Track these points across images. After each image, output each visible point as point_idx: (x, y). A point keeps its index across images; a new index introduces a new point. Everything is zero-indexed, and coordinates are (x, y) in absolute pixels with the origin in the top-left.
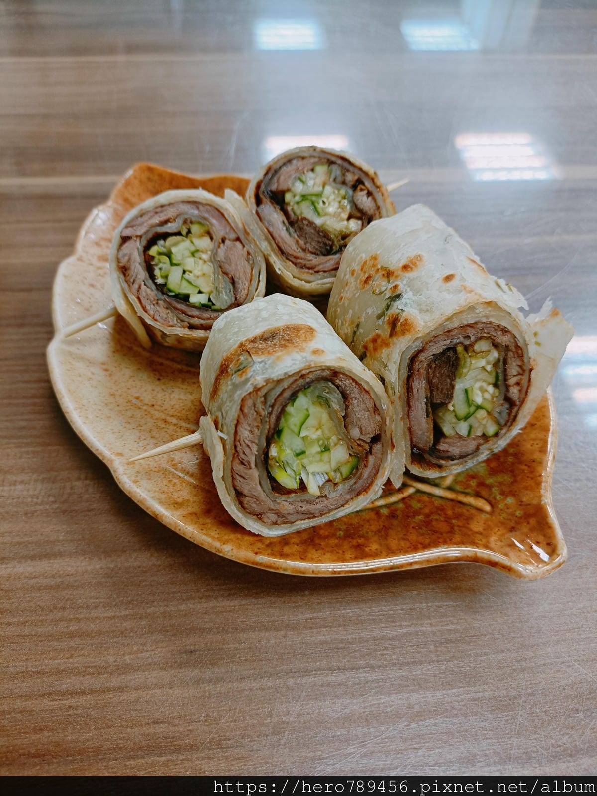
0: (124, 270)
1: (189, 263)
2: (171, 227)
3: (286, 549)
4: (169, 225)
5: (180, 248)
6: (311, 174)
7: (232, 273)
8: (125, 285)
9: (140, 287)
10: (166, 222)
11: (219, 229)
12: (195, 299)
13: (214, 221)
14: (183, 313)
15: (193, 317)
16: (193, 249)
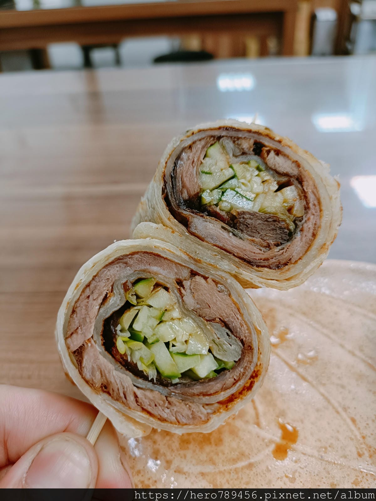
0: (105, 389)
1: (165, 332)
7: (218, 316)
8: (119, 405)
10: (105, 300)
11: (166, 274)
13: (154, 269)
16: (157, 313)
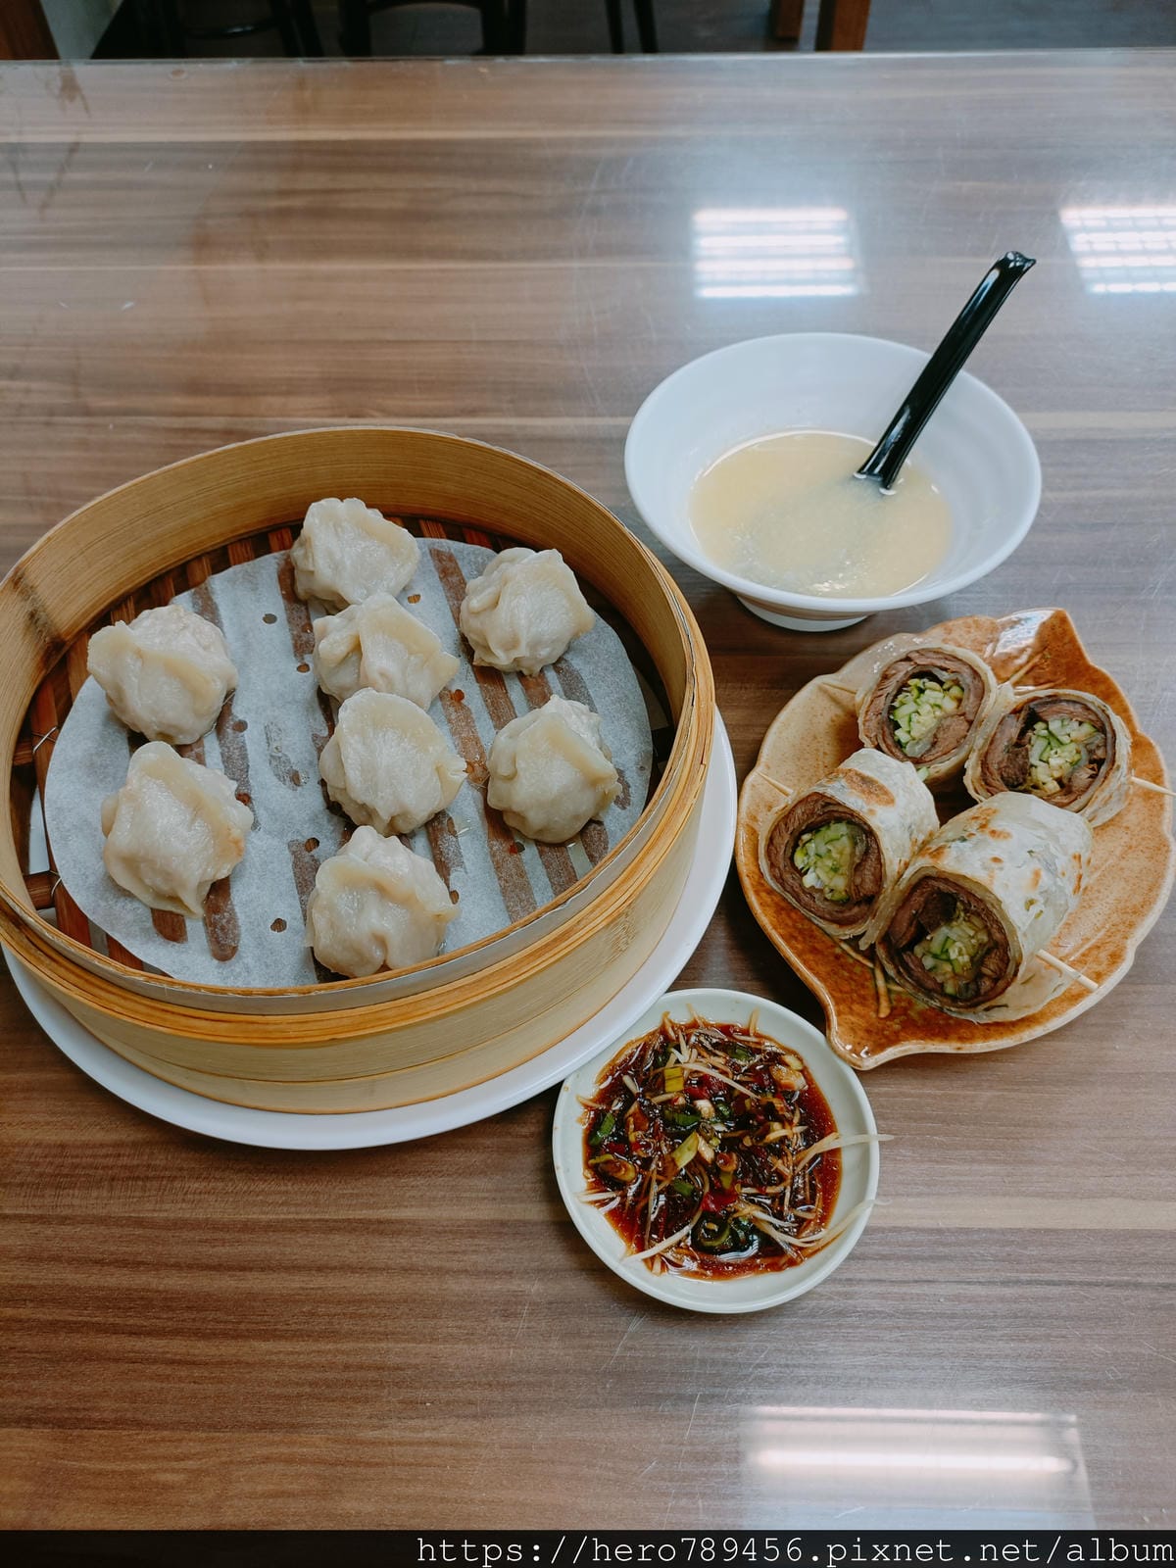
0: (885, 677)
1: (925, 709)
2: (944, 676)
3: (763, 894)
4: (944, 673)
5: (933, 693)
6: (1075, 725)
7: (940, 740)
8: (875, 687)
9: (881, 696)
10: (946, 670)
11: (969, 705)
12: (901, 734)
13: (972, 697)
14: (883, 735)
15: (885, 742)
16: (939, 702)
